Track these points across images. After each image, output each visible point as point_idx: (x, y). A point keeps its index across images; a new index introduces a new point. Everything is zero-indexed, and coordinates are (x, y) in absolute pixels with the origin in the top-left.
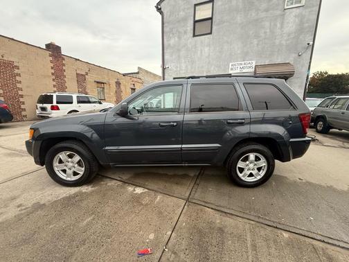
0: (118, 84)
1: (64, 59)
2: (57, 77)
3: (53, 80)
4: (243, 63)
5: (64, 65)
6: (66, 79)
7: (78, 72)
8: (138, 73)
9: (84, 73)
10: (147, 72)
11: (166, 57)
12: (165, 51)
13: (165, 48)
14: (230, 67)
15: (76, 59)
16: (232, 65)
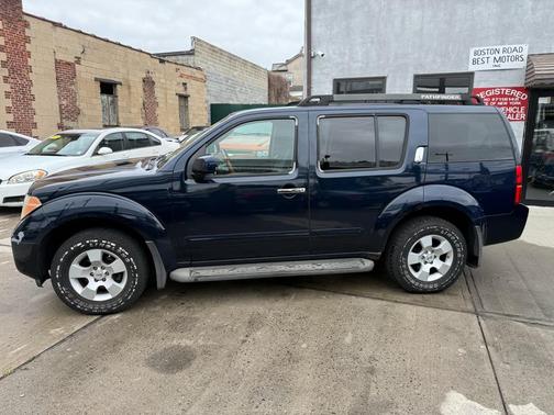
0: (148, 83)
1: (27, 25)
2: (13, 70)
3: (6, 79)
4: (501, 48)
5: (27, 40)
6: (32, 76)
7: (60, 57)
8: (191, 53)
9: (72, 60)
10: (213, 49)
11: (316, 30)
12: (314, 16)
13: (314, 9)
14: (472, 56)
15: (54, 23)
16: (476, 54)
